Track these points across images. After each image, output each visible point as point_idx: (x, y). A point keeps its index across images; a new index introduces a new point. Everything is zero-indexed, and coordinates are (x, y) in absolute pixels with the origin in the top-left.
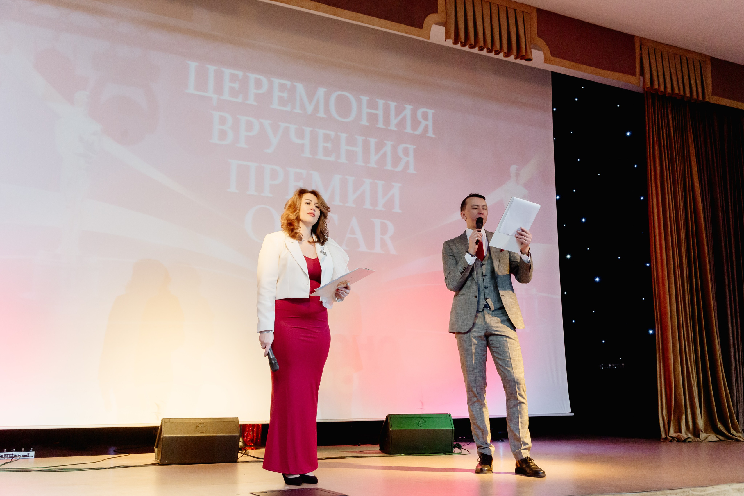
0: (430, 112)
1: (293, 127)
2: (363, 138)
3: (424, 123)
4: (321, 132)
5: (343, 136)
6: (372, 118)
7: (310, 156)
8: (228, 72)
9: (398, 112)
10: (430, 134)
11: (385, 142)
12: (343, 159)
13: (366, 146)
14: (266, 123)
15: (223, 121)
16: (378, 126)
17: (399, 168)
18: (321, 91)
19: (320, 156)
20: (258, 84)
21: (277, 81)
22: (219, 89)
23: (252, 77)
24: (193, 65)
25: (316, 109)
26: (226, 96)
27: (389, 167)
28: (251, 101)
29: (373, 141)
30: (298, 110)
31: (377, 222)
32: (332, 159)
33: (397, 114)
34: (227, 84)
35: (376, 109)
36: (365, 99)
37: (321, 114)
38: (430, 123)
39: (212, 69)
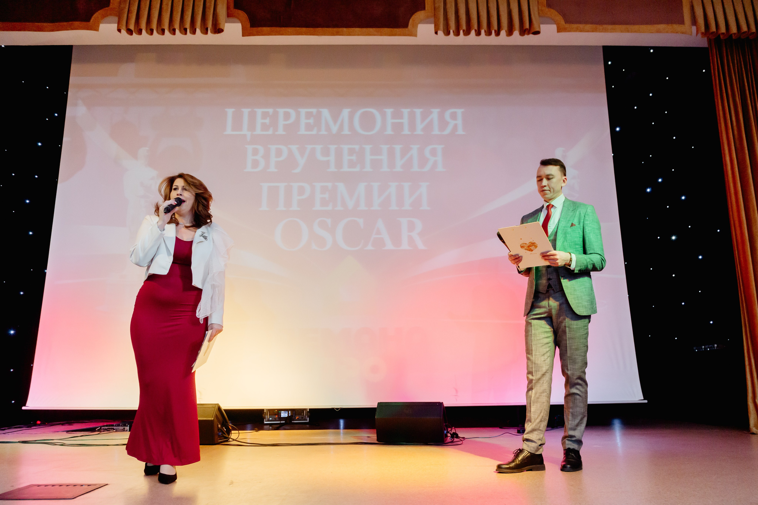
0: (459, 112)
1: (318, 148)
2: (388, 146)
3: (452, 123)
4: (346, 148)
5: (368, 148)
6: (398, 127)
7: (336, 170)
8: (259, 111)
9: (424, 117)
10: (460, 132)
11: (412, 146)
12: (368, 168)
13: (391, 154)
14: (294, 148)
15: (255, 152)
16: (403, 133)
17: (427, 168)
18: (346, 112)
19: (346, 169)
20: (287, 116)
21: (303, 111)
22: (252, 126)
23: (281, 111)
24: (230, 112)
25: (341, 128)
26: (258, 131)
27: (415, 168)
28: (281, 131)
29: (398, 148)
30: (323, 132)
31: (404, 222)
32: (357, 169)
33: (423, 119)
34: (259, 121)
35: (401, 117)
36: (389, 111)
37: (346, 131)
38: (459, 122)
39: (246, 111)
